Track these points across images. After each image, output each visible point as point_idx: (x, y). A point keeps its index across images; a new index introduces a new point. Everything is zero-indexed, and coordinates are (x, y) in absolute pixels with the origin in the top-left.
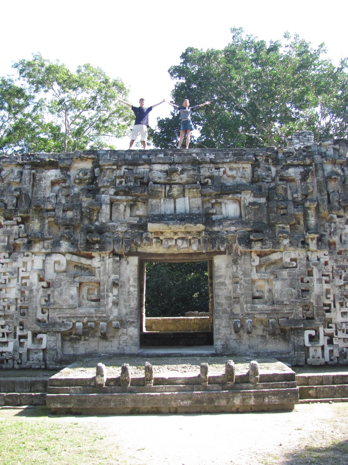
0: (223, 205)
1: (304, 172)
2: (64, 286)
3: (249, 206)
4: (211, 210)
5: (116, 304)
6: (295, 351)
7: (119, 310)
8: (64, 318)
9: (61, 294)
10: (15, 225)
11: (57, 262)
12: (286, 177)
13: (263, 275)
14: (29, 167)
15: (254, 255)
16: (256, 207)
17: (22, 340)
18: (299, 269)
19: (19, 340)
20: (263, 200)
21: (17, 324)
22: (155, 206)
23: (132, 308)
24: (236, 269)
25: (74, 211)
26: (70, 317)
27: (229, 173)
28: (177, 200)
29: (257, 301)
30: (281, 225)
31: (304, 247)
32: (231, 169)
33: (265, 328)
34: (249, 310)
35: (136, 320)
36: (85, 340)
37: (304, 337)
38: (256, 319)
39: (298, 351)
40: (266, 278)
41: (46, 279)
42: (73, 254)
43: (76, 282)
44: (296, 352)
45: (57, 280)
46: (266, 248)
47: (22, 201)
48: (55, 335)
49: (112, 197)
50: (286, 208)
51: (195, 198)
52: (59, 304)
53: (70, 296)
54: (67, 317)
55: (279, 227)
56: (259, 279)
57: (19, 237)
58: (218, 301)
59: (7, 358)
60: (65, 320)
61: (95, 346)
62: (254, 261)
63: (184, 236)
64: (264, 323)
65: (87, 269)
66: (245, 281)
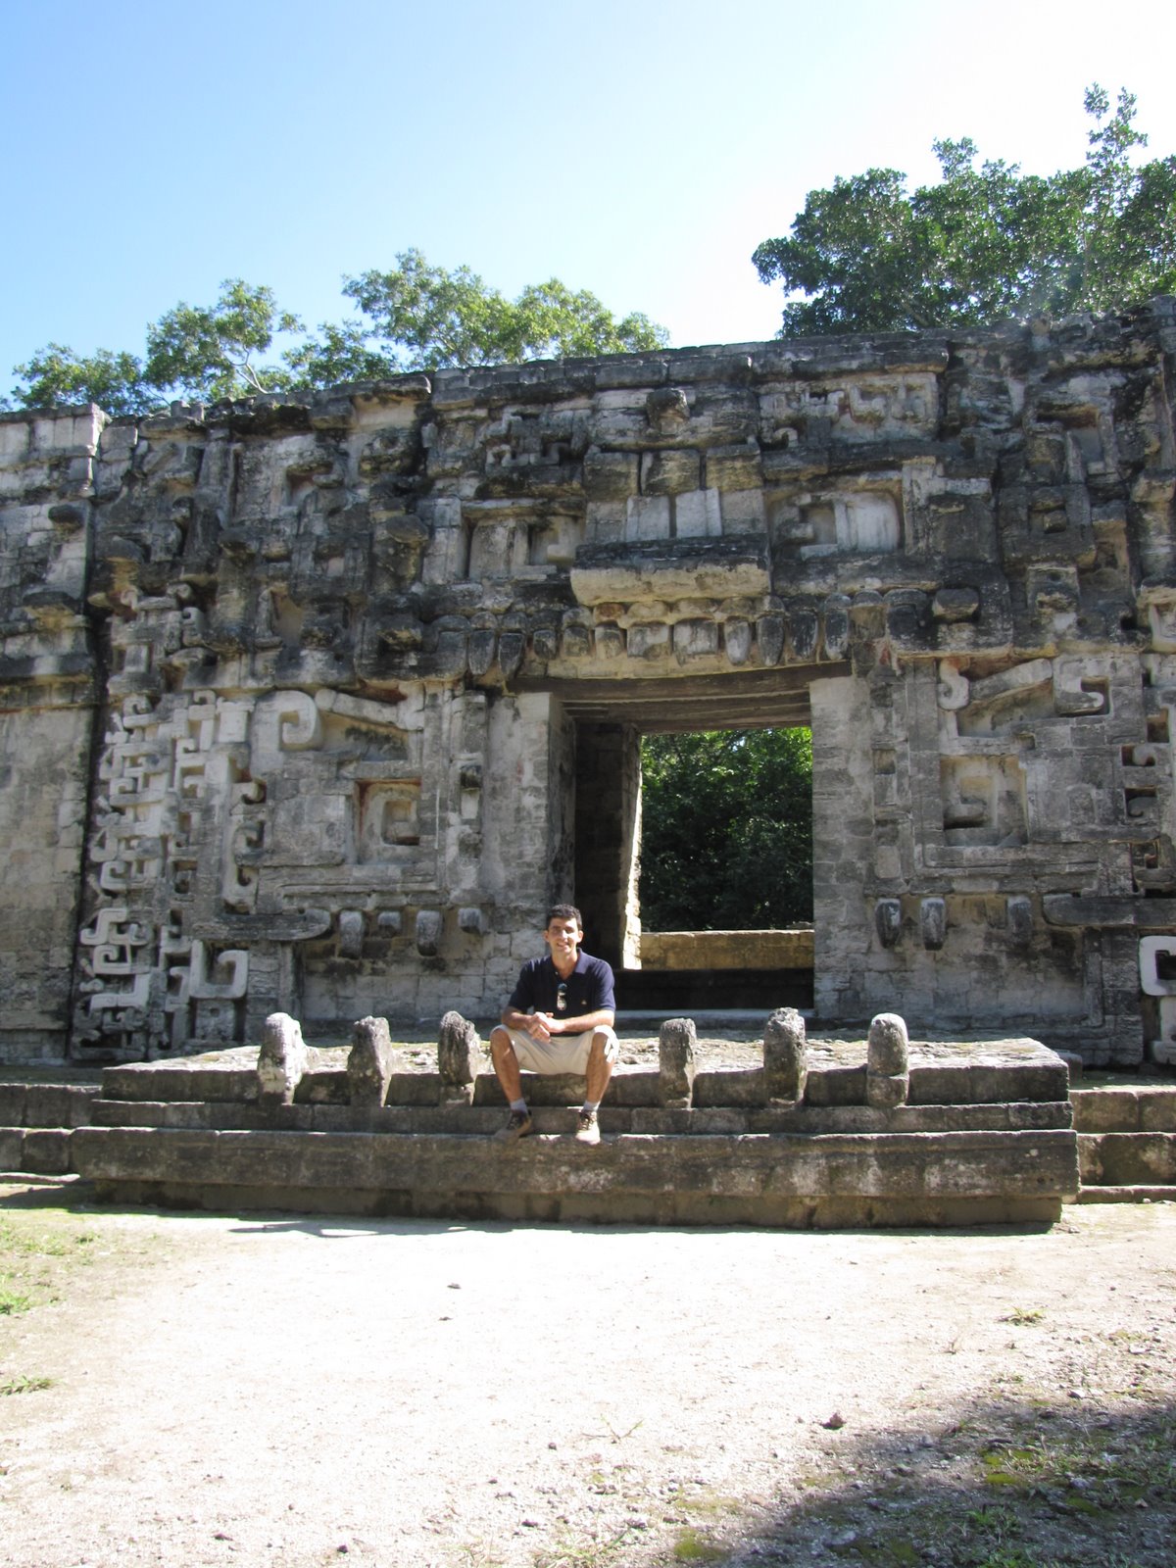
0: (839, 512)
1: (1124, 386)
2: (308, 792)
3: (927, 508)
4: (798, 528)
5: (472, 848)
6: (1105, 1012)
7: (481, 872)
8: (303, 897)
9: (296, 820)
10: (170, 609)
11: (290, 719)
12: (1061, 407)
13: (983, 741)
14: (221, 434)
15: (948, 673)
16: (955, 509)
17: (175, 971)
18: (1117, 717)
19: (167, 969)
20: (978, 486)
21: (161, 917)
22: (607, 523)
23: (529, 865)
24: (883, 723)
25: (349, 554)
26: (324, 894)
27: (860, 406)
28: (678, 501)
29: (962, 833)
30: (1044, 567)
31: (1131, 639)
32: (866, 395)
33: (994, 931)
34: (933, 863)
35: (540, 905)
36: (374, 972)
37: (1138, 963)
38: (959, 899)
39: (1116, 1014)
40: (993, 750)
41: (253, 774)
43: (346, 778)
45: (286, 776)
46: (989, 645)
48: (275, 953)
49: (471, 504)
50: (1062, 508)
51: (742, 490)
52: (288, 850)
53: (324, 826)
54: (315, 895)
55: (1038, 572)
56: (970, 756)
57: (183, 647)
58: (824, 837)
59: (129, 1028)
60: (306, 905)
61: (406, 994)
62: (948, 692)
63: (698, 613)
64: (990, 913)
66: (918, 764)
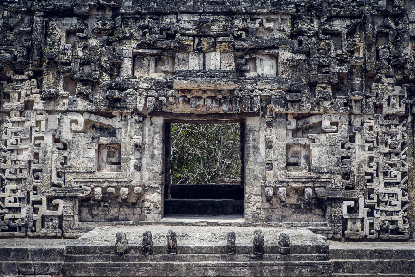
0: (258, 61)
1: (351, 25)
2: (82, 147)
3: (286, 63)
4: (244, 66)
5: (138, 168)
6: (332, 222)
7: (141, 175)
8: (81, 182)
9: (78, 157)
10: (26, 80)
12: (330, 30)
13: (300, 139)
14: (41, 14)
15: (290, 118)
17: (35, 206)
18: (340, 134)
19: (33, 205)
21: (30, 188)
22: (182, 61)
23: (156, 173)
24: (270, 133)
25: (93, 65)
26: (89, 181)
27: (266, 25)
28: (206, 54)
29: (291, 167)
30: (322, 85)
31: (346, 110)
32: (268, 21)
33: (300, 197)
34: (283, 177)
35: (160, 186)
36: (105, 206)
37: (342, 208)
38: (290, 187)
39: (335, 223)
40: (302, 143)
41: (61, 140)
42: (90, 112)
43: (95, 143)
44: (332, 224)
45: (74, 142)
46: (303, 110)
47: (33, 53)
48: (73, 201)
49: (135, 50)
50: (328, 66)
51: (227, 52)
52: (75, 167)
53: (88, 159)
54: (85, 182)
55: (319, 87)
56: (295, 144)
57: (32, 93)
58: (250, 167)
59: (20, 225)
60: (82, 185)
61: (116, 213)
62: (290, 124)
63: (213, 95)
64: (299, 192)
65: (107, 129)
66: (280, 146)
